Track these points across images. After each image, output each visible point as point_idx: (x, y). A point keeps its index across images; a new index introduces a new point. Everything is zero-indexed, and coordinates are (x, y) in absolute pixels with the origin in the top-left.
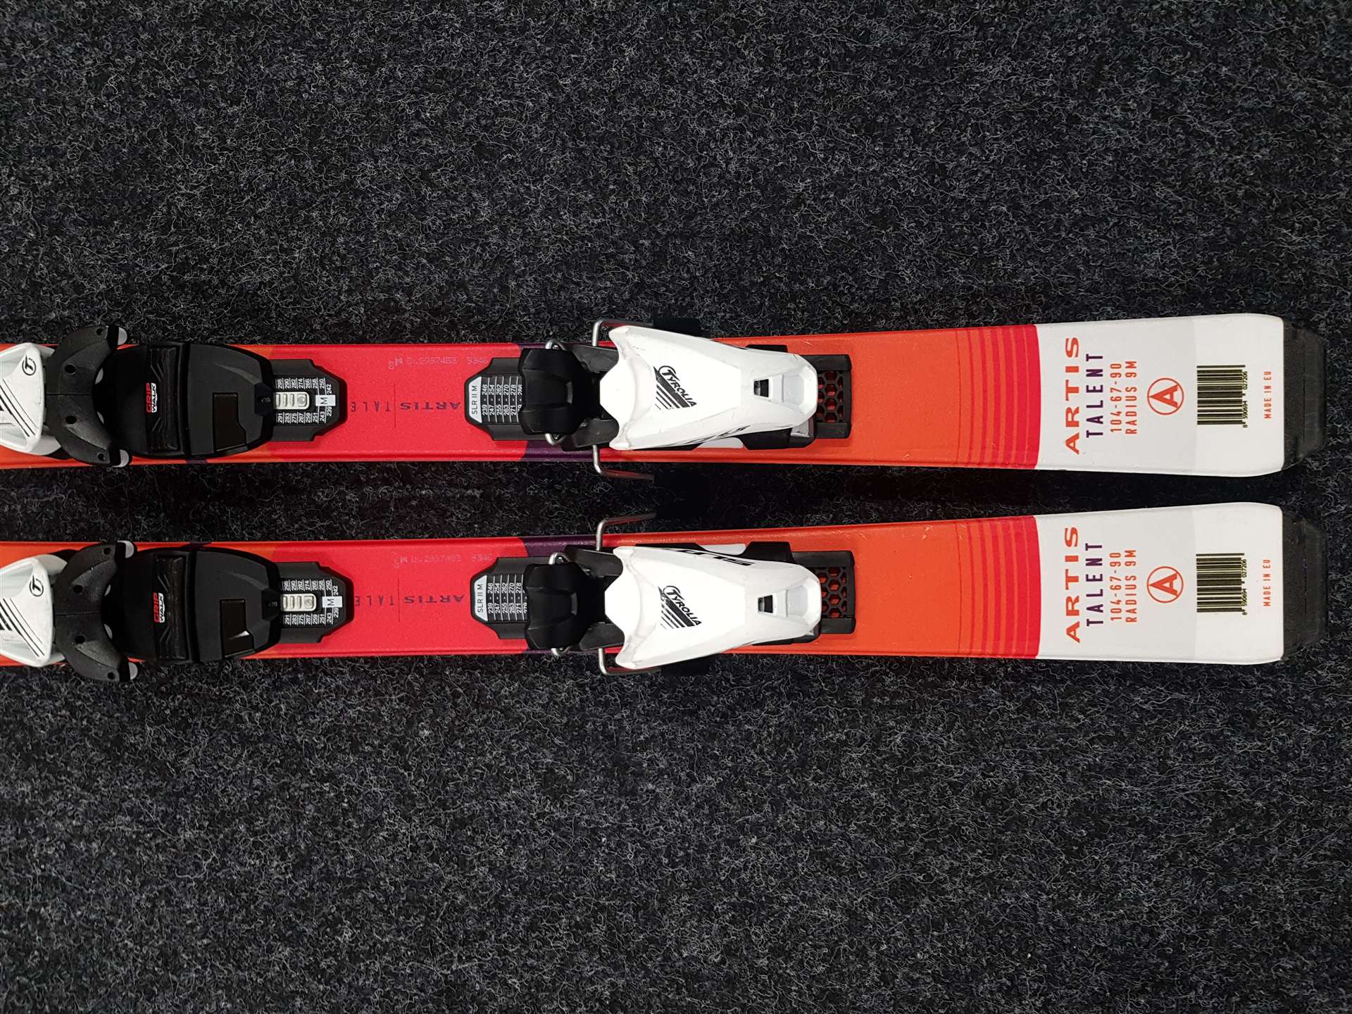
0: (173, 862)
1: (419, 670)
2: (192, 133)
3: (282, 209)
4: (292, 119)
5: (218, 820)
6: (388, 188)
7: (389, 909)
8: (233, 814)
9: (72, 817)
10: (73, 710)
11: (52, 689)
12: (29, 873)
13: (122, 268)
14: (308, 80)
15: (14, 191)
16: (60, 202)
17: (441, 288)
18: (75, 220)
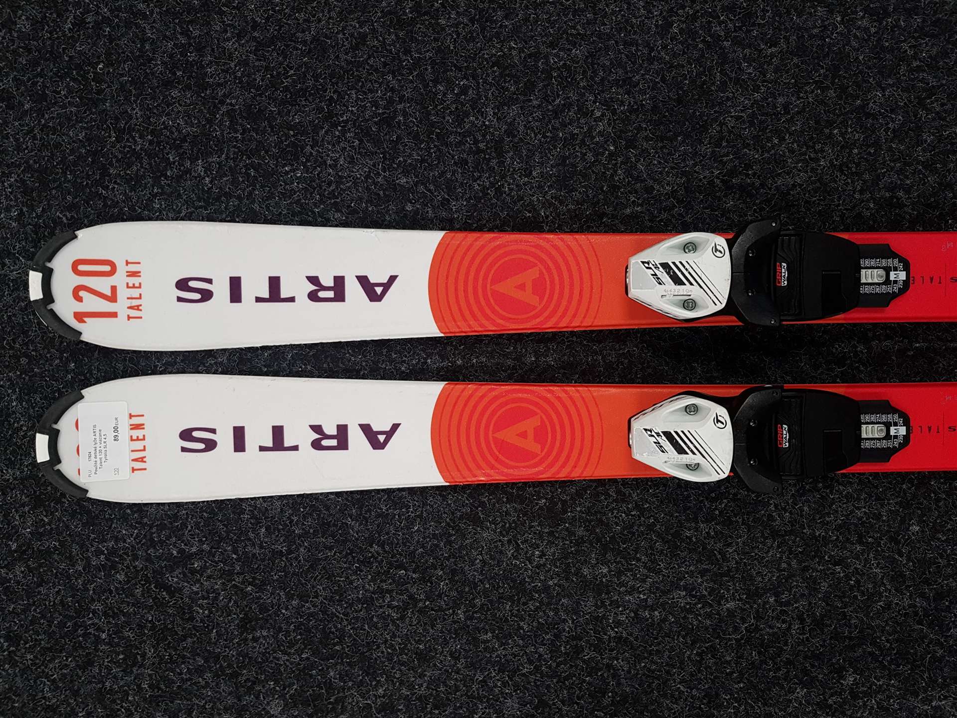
0: (717, 625)
1: (911, 481)
2: (739, 68)
3: (810, 128)
4: (818, 58)
5: (753, 594)
6: (892, 111)
7: (883, 659)
8: (764, 590)
9: (640, 593)
10: (642, 511)
11: (625, 494)
12: (605, 634)
13: (684, 174)
14: (831, 27)
15: (598, 114)
16: (634, 123)
17: (933, 188)
18: (646, 137)
